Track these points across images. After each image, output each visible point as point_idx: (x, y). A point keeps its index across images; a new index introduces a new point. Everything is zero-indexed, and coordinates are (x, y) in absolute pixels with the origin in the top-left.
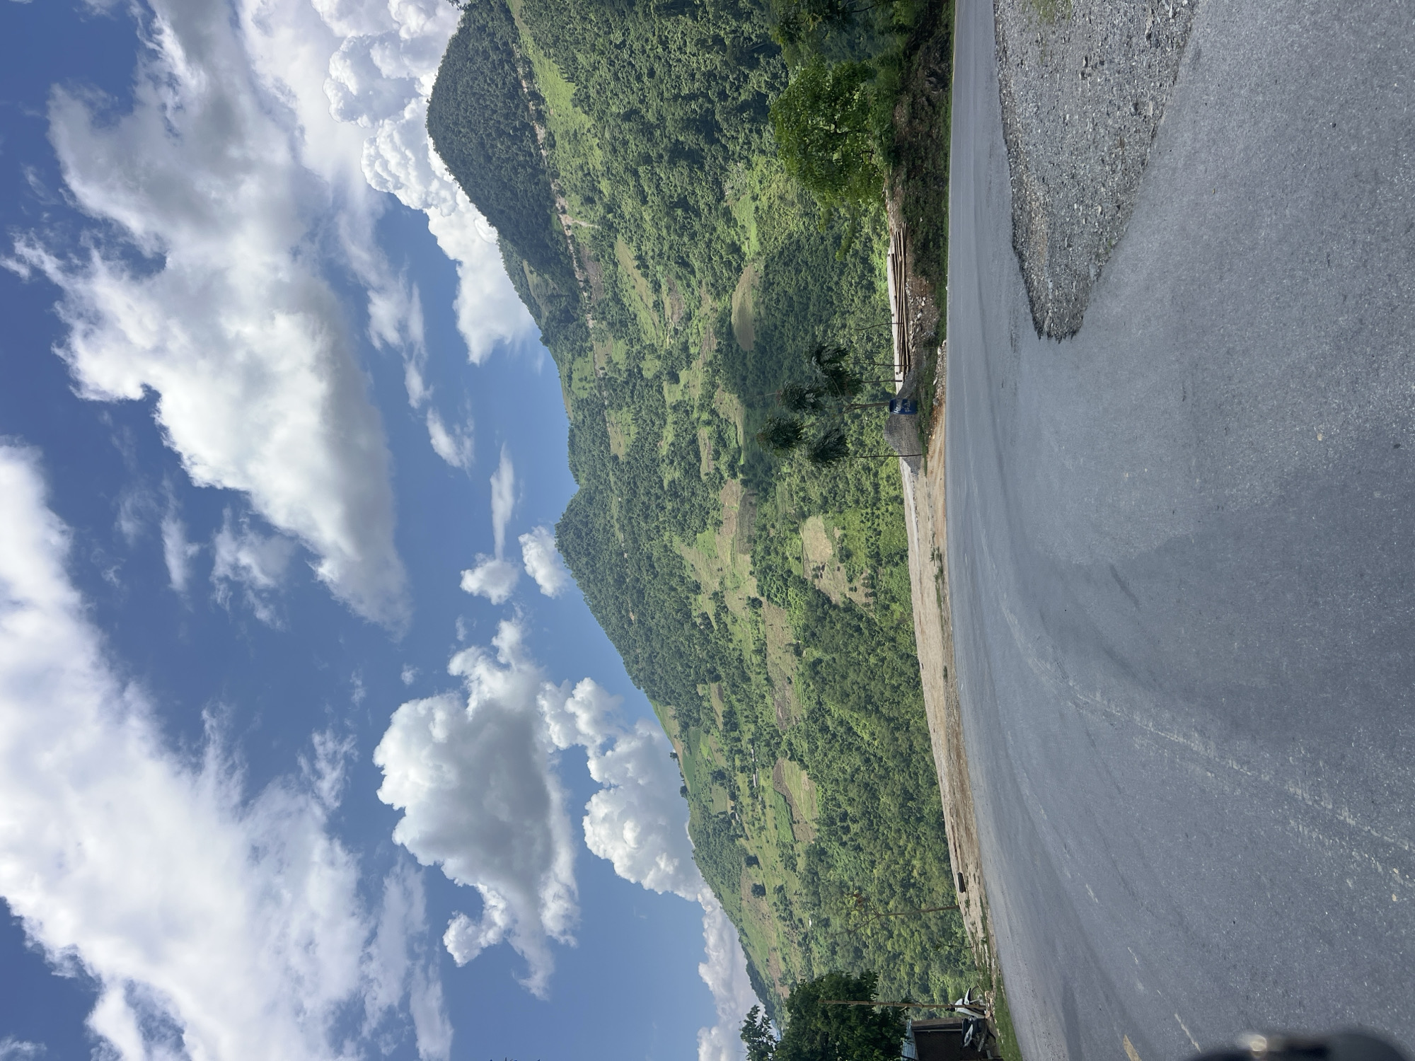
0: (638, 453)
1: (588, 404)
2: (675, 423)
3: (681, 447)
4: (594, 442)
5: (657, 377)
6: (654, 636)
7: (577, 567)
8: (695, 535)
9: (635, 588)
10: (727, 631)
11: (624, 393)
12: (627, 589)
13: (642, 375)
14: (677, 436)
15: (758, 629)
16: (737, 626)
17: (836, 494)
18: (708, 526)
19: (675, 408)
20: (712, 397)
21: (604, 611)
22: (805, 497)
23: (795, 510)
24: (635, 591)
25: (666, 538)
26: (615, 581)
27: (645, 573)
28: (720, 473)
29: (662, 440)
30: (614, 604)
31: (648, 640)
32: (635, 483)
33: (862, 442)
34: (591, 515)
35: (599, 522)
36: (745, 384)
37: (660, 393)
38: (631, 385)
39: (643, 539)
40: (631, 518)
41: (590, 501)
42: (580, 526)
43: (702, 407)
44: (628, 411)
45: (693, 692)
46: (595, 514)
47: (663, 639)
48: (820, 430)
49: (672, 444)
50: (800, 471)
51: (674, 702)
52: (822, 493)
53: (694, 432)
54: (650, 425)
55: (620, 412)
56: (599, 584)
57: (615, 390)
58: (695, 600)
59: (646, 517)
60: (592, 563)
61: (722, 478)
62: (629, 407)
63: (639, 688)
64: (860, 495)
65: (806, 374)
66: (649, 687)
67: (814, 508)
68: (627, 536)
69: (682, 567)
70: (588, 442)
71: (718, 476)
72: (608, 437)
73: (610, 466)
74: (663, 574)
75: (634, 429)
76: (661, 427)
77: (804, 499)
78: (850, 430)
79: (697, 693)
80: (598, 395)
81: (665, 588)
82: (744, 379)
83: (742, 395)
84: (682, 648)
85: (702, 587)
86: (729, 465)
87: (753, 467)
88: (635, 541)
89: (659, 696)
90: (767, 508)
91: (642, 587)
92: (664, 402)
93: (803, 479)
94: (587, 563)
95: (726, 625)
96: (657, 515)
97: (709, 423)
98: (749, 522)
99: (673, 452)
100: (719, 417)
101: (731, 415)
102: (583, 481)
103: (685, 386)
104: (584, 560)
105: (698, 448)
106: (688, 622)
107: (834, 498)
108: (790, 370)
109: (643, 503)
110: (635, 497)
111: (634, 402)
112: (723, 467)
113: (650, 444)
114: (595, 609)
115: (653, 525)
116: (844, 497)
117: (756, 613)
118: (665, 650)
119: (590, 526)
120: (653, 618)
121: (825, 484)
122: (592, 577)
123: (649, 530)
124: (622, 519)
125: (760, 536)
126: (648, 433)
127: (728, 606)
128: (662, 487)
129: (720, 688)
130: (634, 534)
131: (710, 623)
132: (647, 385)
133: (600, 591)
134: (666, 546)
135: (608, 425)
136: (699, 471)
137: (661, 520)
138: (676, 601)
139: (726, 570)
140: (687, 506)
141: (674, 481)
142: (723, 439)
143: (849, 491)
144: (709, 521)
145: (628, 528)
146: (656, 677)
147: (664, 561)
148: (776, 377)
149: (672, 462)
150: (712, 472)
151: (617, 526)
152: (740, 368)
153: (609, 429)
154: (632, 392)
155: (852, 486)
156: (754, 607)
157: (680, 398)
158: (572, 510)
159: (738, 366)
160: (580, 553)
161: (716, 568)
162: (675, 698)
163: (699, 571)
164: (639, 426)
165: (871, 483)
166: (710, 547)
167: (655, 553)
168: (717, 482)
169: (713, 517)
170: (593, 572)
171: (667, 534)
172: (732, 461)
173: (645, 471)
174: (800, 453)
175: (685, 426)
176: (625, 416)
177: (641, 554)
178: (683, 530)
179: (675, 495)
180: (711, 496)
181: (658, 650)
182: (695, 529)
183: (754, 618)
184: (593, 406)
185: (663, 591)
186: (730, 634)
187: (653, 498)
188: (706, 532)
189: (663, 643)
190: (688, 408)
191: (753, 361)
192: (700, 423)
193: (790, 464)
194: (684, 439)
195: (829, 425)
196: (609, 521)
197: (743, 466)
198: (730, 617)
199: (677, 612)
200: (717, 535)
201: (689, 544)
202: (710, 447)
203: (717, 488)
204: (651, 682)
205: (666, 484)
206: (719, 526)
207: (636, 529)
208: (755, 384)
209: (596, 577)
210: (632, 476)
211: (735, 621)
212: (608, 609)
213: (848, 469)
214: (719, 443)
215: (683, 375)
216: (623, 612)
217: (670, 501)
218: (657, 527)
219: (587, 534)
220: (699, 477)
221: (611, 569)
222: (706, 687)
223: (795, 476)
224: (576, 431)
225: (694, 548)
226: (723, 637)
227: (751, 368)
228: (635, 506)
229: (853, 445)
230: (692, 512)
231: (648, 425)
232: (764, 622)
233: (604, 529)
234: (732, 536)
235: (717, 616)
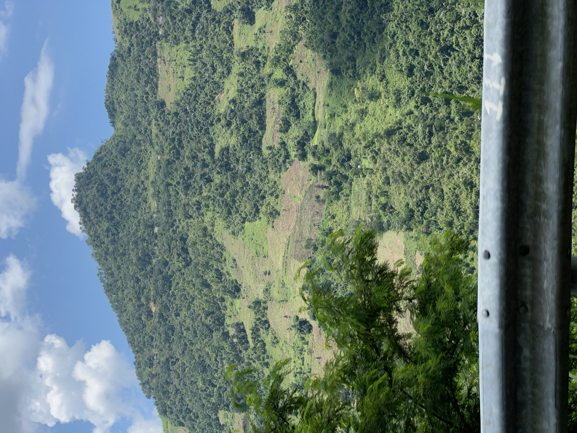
0: (189, 104)
1: (138, 30)
2: (241, 75)
3: (243, 107)
4: (138, 79)
5: (228, 11)
6: (175, 338)
7: (96, 232)
8: (244, 222)
9: (161, 272)
10: (265, 352)
11: (183, 24)
12: (152, 272)
13: (210, 6)
14: (240, 91)
15: (303, 359)
16: (278, 349)
17: (425, 208)
18: (261, 215)
19: (243, 56)
20: (290, 51)
21: (120, 293)
22: (386, 204)
23: (372, 219)
24: (160, 276)
25: (207, 219)
26: (139, 259)
27: (176, 257)
28: (286, 150)
29: (222, 92)
30: (134, 288)
31: (167, 340)
32: (180, 142)
33: (469, 148)
34: (123, 171)
35: (130, 181)
36: (333, 42)
37: (229, 33)
38: (194, 15)
39: (179, 214)
40: (168, 185)
41: (124, 152)
42: (106, 182)
43: (277, 61)
44: (186, 48)
45: (213, 417)
46: (126, 170)
47: (186, 345)
48: (417, 122)
49: (234, 101)
50: (385, 169)
51: (187, 423)
52: (408, 204)
53: (262, 91)
54: (211, 71)
55: (176, 48)
56: (118, 258)
57: (173, 18)
58: (232, 304)
59: (187, 187)
60: (115, 232)
61: (287, 156)
62: (188, 42)
63: (149, 397)
64: (455, 218)
65: (411, 47)
66: (160, 399)
67: (394, 220)
68: (160, 206)
69: (221, 259)
70: (131, 78)
71: (283, 153)
72: (156, 76)
73: (154, 112)
74: (197, 264)
75: (189, 72)
76: (223, 76)
77: (384, 207)
78: (456, 129)
79: (217, 419)
80: (152, 19)
81: (198, 282)
82: (334, 36)
83: (328, 56)
84: (207, 361)
85: (242, 292)
86: (299, 142)
87: (328, 151)
88: (170, 214)
89: (172, 413)
90: (338, 208)
91: (169, 273)
92: (232, 45)
93: (387, 182)
94: (108, 230)
95: (264, 345)
96: (201, 187)
97: (282, 83)
98: (312, 221)
99: (232, 111)
100: (296, 78)
101: (312, 78)
102: (119, 125)
103: (260, 29)
104: (105, 225)
105: (264, 113)
106: (219, 330)
107: (422, 214)
108: (393, 37)
109: (186, 169)
110: (178, 158)
111: (194, 38)
112: (291, 144)
113: (206, 95)
114: (109, 289)
115: (194, 200)
116: (435, 214)
117: (303, 339)
118: (187, 357)
119: (119, 183)
120: (177, 315)
121: (414, 193)
122: (111, 249)
123: (188, 204)
124: (158, 183)
125: (323, 243)
126: (206, 81)
127: (271, 322)
128: (212, 153)
129: (246, 421)
130: (170, 205)
131: (245, 337)
132: (214, 19)
133: (119, 268)
134: (205, 229)
135: (159, 60)
136: (260, 142)
137: (204, 194)
138: (208, 301)
139: (274, 275)
140: (239, 184)
141: (227, 149)
142: (296, 107)
143: (442, 209)
144: (263, 209)
145: (164, 197)
146: (171, 388)
147: (201, 248)
148: (374, 42)
149: (229, 124)
150: (277, 146)
151: (151, 191)
152: (330, 21)
153: (159, 66)
154: (194, 25)
155: (447, 203)
156: (301, 331)
157: (252, 44)
158: (100, 159)
159: (328, 17)
160: (101, 215)
161: (263, 269)
162: (190, 419)
163: (242, 269)
164: (196, 69)
165: (471, 204)
166: (259, 242)
167: (191, 235)
168: (281, 160)
169: (269, 204)
170: (114, 242)
171: (210, 214)
172: (303, 138)
173: (195, 129)
174: (388, 146)
175: (253, 81)
176: (182, 54)
177: (174, 232)
178: (229, 213)
179: (227, 167)
180: (271, 176)
181: (178, 356)
182: (244, 216)
183: (300, 344)
184: (144, 33)
185: (194, 285)
186: (268, 357)
187: (199, 164)
188: (258, 222)
189: (185, 349)
190: (260, 58)
191: (348, 15)
192: (271, 82)
193: (373, 158)
194: (248, 97)
195: (430, 117)
196: (143, 182)
197: (316, 147)
198: (270, 336)
199: (208, 315)
200: (270, 229)
201: (233, 233)
202: (279, 114)
203: (279, 168)
204: (164, 393)
205: (217, 149)
206: (274, 217)
207: (172, 199)
208: (346, 46)
209: (116, 250)
210: (178, 132)
211: (276, 341)
212: (125, 292)
213: (445, 179)
214: (291, 111)
215: (260, 14)
216: (143, 300)
217: (218, 173)
218: (199, 203)
219: (113, 193)
220: (260, 149)
221: (136, 243)
222: (229, 414)
223: (378, 175)
224: (119, 60)
225: (240, 239)
226: (258, 358)
227: (344, 23)
228: (176, 170)
229: (456, 149)
230: (243, 193)
231: (207, 70)
232: (311, 352)
233: (136, 190)
234: (289, 233)
235: (255, 331)
